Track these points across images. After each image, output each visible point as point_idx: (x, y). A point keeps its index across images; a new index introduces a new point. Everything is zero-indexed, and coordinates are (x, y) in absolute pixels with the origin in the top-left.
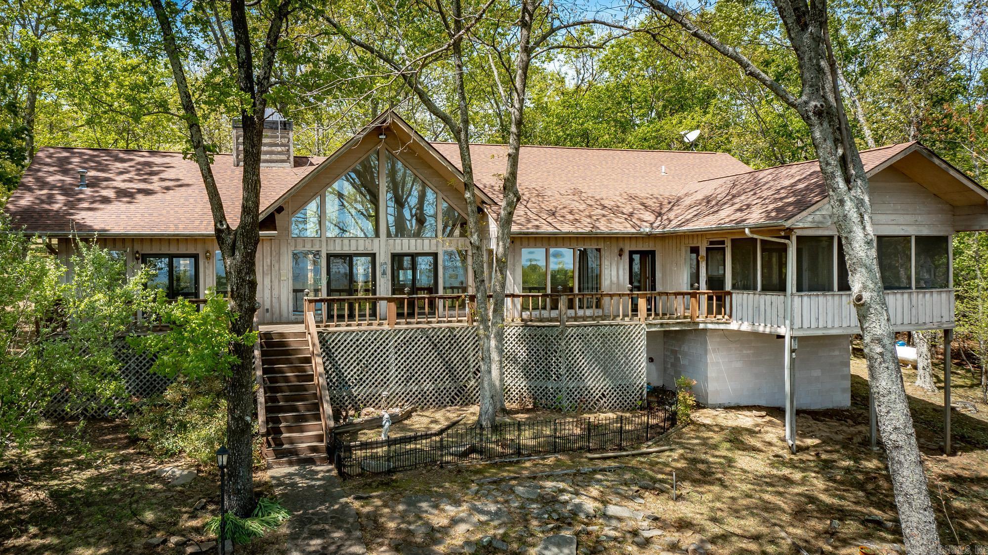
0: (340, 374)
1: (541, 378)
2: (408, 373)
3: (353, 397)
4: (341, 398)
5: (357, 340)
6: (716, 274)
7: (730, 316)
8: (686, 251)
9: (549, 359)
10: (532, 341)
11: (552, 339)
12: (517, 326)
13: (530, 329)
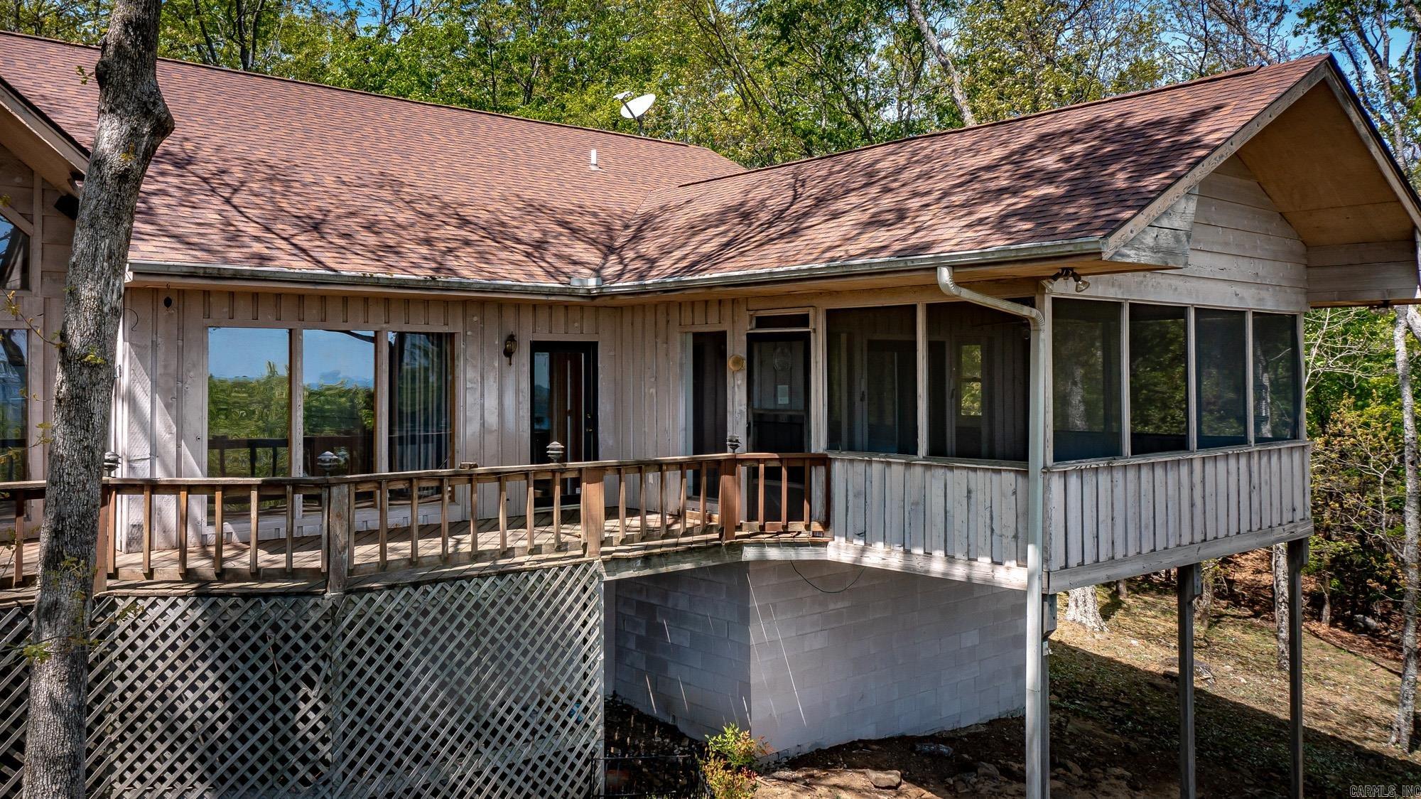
1: (253, 779)
6: (769, 405)
7: (826, 524)
8: (683, 345)
9: (285, 709)
10: (222, 647)
11: (296, 638)
12: (165, 598)
13: (214, 605)
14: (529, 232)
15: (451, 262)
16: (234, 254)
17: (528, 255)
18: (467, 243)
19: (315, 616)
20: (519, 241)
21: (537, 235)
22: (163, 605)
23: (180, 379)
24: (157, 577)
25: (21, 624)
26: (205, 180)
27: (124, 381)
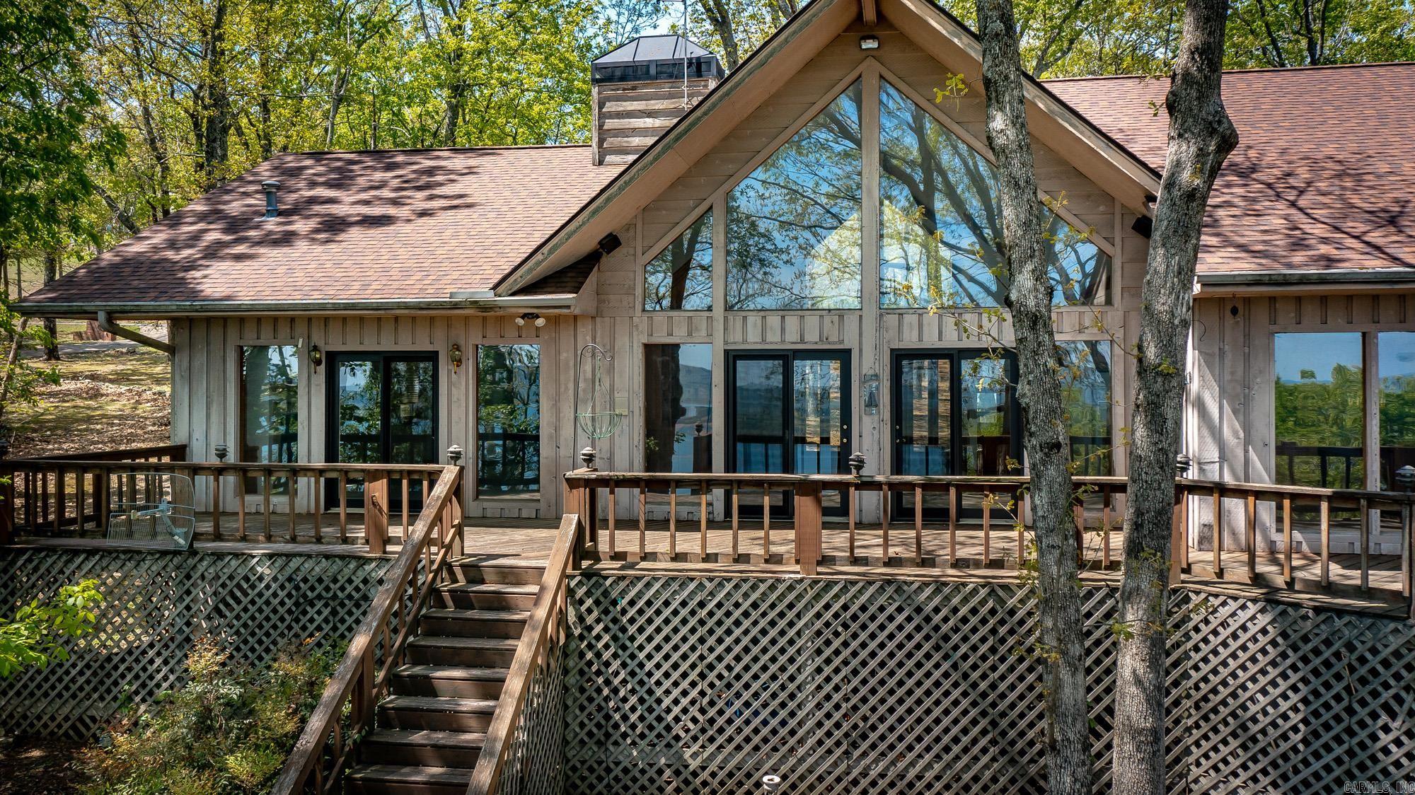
2: (856, 718)
3: (686, 774)
4: (652, 772)
5: (702, 605)
9: (1362, 734)
10: (1293, 657)
12: (1235, 599)
13: (1283, 613)
16: (1298, 257)
22: (1233, 605)
23: (1247, 385)
24: (1227, 577)
26: (1269, 186)
27: (1194, 386)
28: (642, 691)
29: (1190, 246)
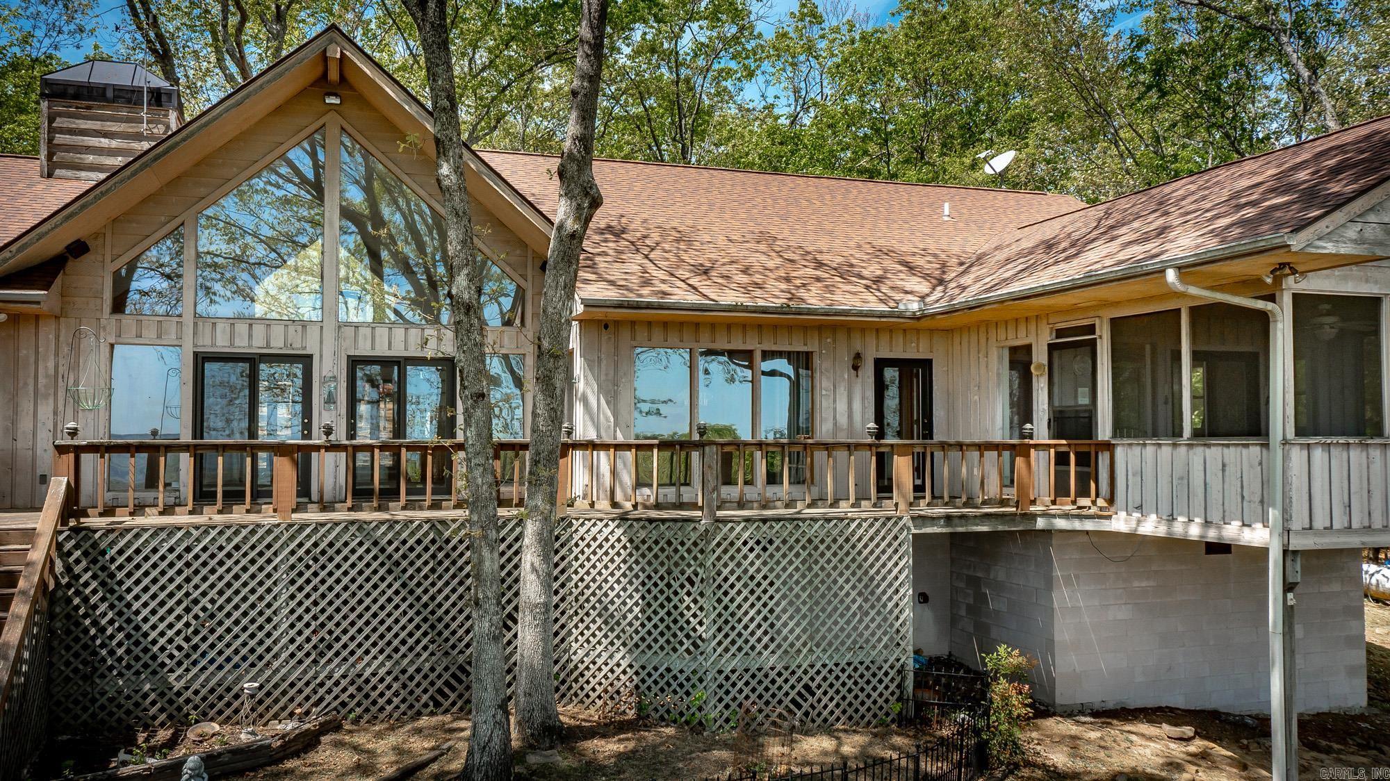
0: (137, 636)
1: (656, 647)
2: (323, 633)
3: (170, 695)
4: (137, 698)
5: (188, 550)
6: (1069, 402)
7: (1111, 500)
8: (1000, 358)
9: (675, 600)
10: (636, 555)
11: (682, 550)
12: (601, 520)
13: (631, 526)
14: (873, 270)
15: (802, 293)
16: (645, 291)
17: (867, 287)
18: (818, 279)
19: (694, 536)
20: (862, 277)
21: (879, 273)
22: (600, 525)
23: (616, 384)
24: (597, 507)
25: (518, 530)
26: (632, 243)
27: (581, 386)
28: (129, 628)
29: (572, 270)
